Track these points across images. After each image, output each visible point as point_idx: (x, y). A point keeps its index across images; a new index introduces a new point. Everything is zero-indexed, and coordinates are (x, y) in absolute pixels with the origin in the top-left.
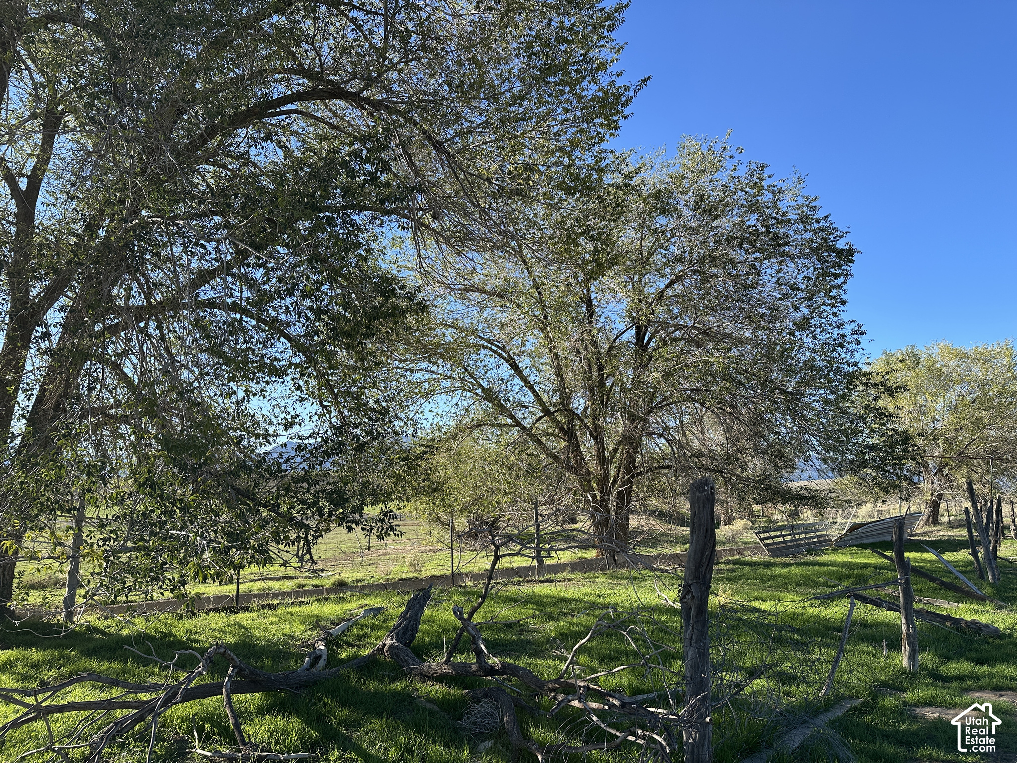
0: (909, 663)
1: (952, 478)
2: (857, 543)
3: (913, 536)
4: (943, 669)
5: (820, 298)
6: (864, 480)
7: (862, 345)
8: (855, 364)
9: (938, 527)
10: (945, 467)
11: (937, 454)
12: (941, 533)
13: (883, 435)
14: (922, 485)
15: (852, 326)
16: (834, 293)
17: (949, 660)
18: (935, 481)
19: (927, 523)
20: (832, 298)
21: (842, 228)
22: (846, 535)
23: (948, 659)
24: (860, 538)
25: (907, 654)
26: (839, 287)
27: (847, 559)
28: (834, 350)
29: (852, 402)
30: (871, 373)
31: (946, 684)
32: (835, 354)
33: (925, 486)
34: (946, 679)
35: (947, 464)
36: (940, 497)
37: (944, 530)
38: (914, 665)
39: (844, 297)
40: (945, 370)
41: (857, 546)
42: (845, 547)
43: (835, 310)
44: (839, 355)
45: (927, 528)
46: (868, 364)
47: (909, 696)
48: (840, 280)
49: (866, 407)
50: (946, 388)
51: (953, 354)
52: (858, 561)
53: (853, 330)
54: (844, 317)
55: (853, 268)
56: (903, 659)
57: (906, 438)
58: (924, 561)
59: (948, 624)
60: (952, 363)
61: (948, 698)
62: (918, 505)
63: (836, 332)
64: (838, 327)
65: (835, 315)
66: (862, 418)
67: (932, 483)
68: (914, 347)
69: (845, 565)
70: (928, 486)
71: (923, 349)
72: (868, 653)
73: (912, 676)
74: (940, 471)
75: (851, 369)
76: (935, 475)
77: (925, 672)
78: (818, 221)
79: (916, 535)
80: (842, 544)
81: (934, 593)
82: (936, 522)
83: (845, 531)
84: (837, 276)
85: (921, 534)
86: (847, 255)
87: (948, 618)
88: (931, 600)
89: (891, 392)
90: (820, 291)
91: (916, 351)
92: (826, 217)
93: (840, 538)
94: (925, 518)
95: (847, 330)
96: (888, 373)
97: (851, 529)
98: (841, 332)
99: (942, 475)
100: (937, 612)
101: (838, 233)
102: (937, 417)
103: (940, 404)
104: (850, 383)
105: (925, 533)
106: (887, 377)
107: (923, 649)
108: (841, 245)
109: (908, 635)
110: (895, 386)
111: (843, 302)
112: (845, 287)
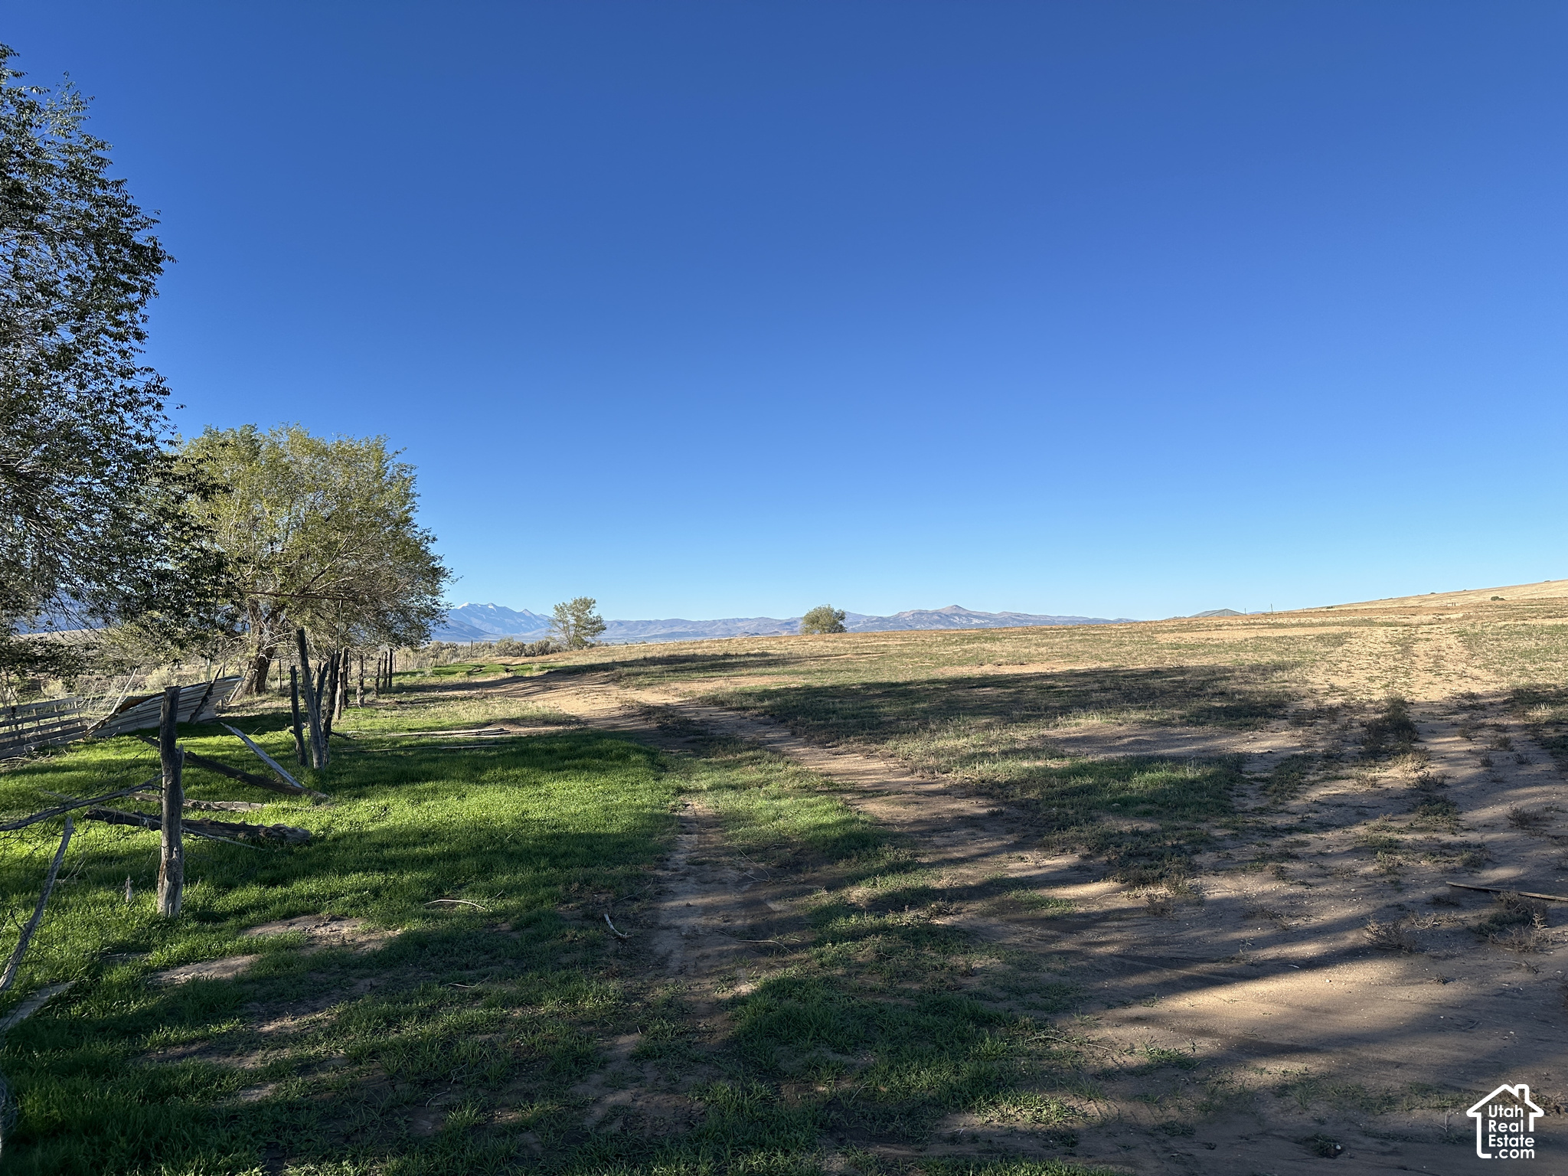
0: (167, 904)
1: (290, 625)
2: (132, 728)
3: (224, 712)
4: (219, 904)
5: (98, 320)
6: (145, 627)
7: (164, 412)
8: (151, 440)
9: (265, 696)
10: (281, 609)
11: (271, 590)
12: (266, 705)
13: (184, 558)
14: (247, 635)
15: (148, 377)
16: (124, 317)
17: (230, 889)
18: (267, 632)
19: (248, 691)
20: (119, 324)
21: (146, 212)
22: (113, 717)
23: (230, 886)
24: (137, 720)
25: (165, 891)
26: (132, 308)
27: (110, 755)
28: (111, 412)
29: (138, 502)
30: (175, 459)
31: (219, 926)
32: (113, 419)
33: (250, 637)
34: (219, 917)
35: (284, 606)
36: (271, 653)
37: (271, 700)
38: (174, 907)
39: (142, 327)
40: (294, 468)
41: (130, 734)
42: (110, 736)
43: (125, 346)
44: (122, 420)
45: (247, 699)
46: (171, 443)
47: (155, 957)
48: (134, 297)
49: (162, 511)
50: (293, 494)
51: (307, 446)
52: (127, 757)
53: (148, 384)
54: (138, 361)
55: (159, 282)
56: (157, 903)
57: (219, 564)
58: (231, 747)
59: (241, 836)
60: (307, 460)
61: (215, 947)
62: (235, 666)
63: (118, 382)
64: (123, 375)
65: (123, 353)
66: (153, 528)
67: (261, 633)
68: (253, 428)
69: (105, 766)
70: (254, 637)
71: (267, 434)
72: (102, 903)
73: (167, 926)
74: (273, 615)
75: (140, 448)
76: (266, 621)
77: (190, 914)
78: (103, 185)
79: (230, 710)
80: (105, 731)
81: (234, 794)
82: (261, 689)
83: (113, 712)
84: (128, 288)
85: (237, 709)
86: (150, 259)
87: (243, 827)
88: (224, 804)
89: (206, 492)
90: (99, 308)
91: (255, 435)
92: (118, 183)
93: (103, 723)
94: (245, 684)
95: (138, 381)
96: (200, 461)
97: (124, 708)
98: (129, 385)
99: (277, 620)
100: (232, 821)
101: (139, 217)
102: (276, 536)
103: (283, 519)
104: (137, 469)
105: (243, 705)
106: (200, 466)
107: (191, 880)
108: (140, 238)
109: (169, 863)
110: (210, 482)
111: (139, 336)
112: (142, 310)
